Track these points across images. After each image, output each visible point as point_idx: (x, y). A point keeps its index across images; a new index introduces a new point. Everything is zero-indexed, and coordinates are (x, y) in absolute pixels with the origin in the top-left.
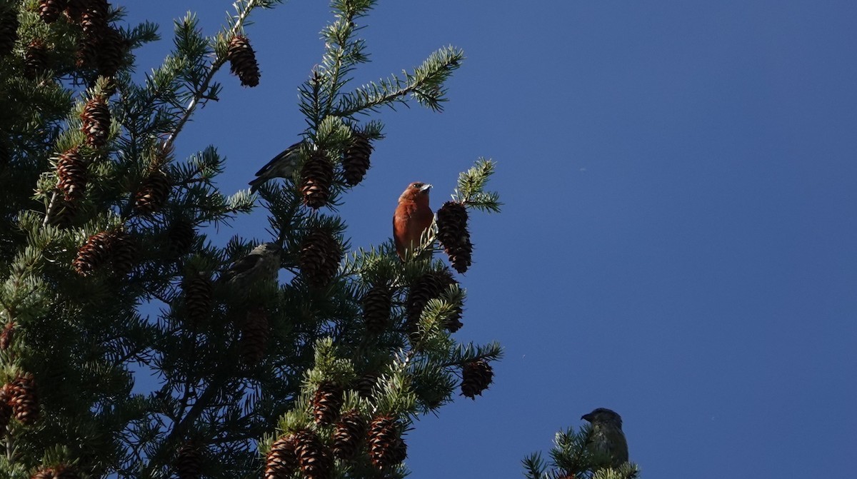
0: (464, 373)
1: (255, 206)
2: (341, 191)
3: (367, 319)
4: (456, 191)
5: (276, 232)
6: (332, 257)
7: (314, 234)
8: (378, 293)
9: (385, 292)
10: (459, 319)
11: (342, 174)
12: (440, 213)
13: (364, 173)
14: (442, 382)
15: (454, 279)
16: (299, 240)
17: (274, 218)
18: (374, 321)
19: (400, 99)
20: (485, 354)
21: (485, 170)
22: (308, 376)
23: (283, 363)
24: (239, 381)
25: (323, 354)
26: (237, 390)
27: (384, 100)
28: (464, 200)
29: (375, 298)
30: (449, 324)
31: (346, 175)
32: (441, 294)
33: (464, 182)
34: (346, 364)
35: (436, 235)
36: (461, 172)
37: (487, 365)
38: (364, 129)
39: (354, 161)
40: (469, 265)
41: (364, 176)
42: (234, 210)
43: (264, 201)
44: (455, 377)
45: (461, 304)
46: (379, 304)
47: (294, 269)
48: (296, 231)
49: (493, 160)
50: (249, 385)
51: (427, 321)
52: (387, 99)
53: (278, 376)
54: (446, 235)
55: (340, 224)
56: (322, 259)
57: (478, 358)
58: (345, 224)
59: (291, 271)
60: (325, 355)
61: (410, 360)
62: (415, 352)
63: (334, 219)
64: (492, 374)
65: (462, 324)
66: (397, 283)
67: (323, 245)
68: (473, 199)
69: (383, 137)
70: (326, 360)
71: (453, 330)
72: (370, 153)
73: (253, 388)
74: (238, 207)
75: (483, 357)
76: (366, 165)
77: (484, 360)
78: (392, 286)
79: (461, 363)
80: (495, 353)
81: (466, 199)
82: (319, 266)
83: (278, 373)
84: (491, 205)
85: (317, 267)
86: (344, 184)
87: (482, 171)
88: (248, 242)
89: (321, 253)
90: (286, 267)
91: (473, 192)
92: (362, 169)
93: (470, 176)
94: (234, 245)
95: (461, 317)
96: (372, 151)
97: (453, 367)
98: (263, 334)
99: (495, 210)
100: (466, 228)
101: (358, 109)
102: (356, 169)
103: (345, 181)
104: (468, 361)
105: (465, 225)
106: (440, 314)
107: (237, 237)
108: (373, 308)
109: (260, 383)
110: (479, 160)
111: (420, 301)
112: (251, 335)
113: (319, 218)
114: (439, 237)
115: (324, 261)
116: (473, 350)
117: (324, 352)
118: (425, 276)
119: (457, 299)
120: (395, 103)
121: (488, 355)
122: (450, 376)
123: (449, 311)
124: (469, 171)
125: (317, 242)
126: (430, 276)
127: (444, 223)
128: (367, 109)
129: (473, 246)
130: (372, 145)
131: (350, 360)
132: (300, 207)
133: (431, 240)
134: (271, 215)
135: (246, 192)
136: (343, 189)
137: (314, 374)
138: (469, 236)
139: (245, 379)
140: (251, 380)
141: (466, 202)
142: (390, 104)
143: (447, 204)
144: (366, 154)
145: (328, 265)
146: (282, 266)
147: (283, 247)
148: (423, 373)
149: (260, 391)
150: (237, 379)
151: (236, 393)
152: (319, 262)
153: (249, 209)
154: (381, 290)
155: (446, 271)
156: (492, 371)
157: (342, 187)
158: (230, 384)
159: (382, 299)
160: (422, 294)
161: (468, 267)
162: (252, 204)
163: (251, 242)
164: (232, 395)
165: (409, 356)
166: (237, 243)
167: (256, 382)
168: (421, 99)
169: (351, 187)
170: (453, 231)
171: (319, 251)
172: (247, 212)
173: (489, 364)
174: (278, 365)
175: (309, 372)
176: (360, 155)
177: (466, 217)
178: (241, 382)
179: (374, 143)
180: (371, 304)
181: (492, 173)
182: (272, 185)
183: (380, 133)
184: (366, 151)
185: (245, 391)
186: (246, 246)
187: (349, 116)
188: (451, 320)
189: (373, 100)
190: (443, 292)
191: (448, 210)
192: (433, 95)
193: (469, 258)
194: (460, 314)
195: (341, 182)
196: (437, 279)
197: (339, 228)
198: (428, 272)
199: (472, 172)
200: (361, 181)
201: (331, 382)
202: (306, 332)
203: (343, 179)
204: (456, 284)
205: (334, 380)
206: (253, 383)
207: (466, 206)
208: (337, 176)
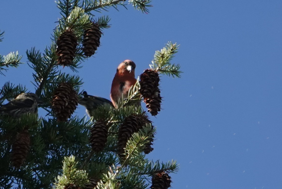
0: (152, 180)
1: (20, 63)
2: (80, 60)
3: (93, 143)
4: (153, 62)
5: (38, 84)
6: (72, 102)
7: (61, 86)
8: (100, 126)
9: (104, 126)
10: (151, 146)
11: (82, 49)
12: (142, 76)
13: (96, 49)
14: (139, 186)
15: (149, 119)
16: (52, 90)
17: (37, 75)
18: (97, 144)
19: (122, 3)
20: (166, 168)
21: (172, 50)
22: (58, 180)
23: (37, 169)
24: (9, 178)
25: (69, 167)
26: (7, 184)
27: (111, 3)
28: (158, 69)
29: (98, 129)
30: (145, 149)
31: (84, 50)
32: (140, 130)
33: (158, 57)
34: (83, 174)
35: (139, 90)
36: (157, 50)
37: (168, 176)
38: (97, 21)
39: (90, 41)
40: (159, 110)
41: (96, 51)
42: (7, 65)
43: (31, 64)
44: (147, 182)
45: (153, 136)
46: (100, 134)
47: (48, 109)
48: (50, 84)
49: (178, 44)
50: (15, 181)
51: (131, 147)
52: (113, 3)
53: (34, 177)
54: (145, 91)
55: (79, 81)
56: (66, 103)
57: (162, 171)
58: (82, 81)
59: (46, 109)
60: (70, 167)
61: (119, 172)
62: (123, 167)
63: (75, 78)
64: (170, 181)
65: (153, 149)
66: (112, 120)
67: (67, 94)
68: (163, 68)
69: (109, 27)
70: (70, 170)
71: (147, 152)
72: (100, 36)
73: (17, 183)
74: (10, 63)
75: (166, 170)
76: (97, 43)
77: (166, 172)
78: (109, 122)
79: (151, 173)
80: (173, 168)
81: (159, 68)
82: (63, 107)
83: (34, 175)
84: (175, 72)
85: (62, 108)
86: (82, 56)
87: (170, 50)
88: (15, 86)
89: (65, 99)
90: (43, 107)
91: (163, 64)
92: (95, 46)
93: (162, 53)
94: (7, 88)
95: (152, 144)
96: (102, 35)
97: (146, 175)
98: (26, 147)
99: (177, 76)
100: (158, 87)
101: (95, 8)
102: (91, 46)
103: (84, 53)
104: (156, 172)
105: (158, 85)
106: (140, 142)
107: (9, 84)
108: (96, 136)
109: (21, 180)
110: (169, 43)
111: (127, 133)
112: (19, 148)
113: (65, 77)
114: (141, 91)
115: (67, 104)
116: (159, 165)
117: (69, 165)
118: (130, 117)
119: (150, 133)
120: (118, 6)
121: (169, 169)
122: (144, 182)
123: (145, 141)
124: (162, 50)
125: (63, 92)
126: (133, 117)
127: (144, 83)
128: (100, 8)
129: (162, 99)
130: (102, 32)
131: (85, 171)
132: (54, 68)
133: (135, 93)
134: (35, 73)
135: (15, 53)
136: (81, 59)
137: (62, 179)
138: (159, 92)
139: (13, 177)
140: (17, 178)
141: (159, 70)
142: (114, 6)
143: (147, 71)
144: (97, 37)
145: (70, 107)
146: (39, 106)
147: (42, 94)
148: (127, 179)
149: (22, 186)
150: (8, 177)
151: (6, 186)
152: (64, 104)
153: (16, 64)
154: (102, 125)
155: (144, 114)
156: (171, 179)
157: (82, 58)
158: (3, 180)
159: (102, 130)
160: (128, 128)
161: (158, 112)
162: (18, 61)
163: (18, 87)
164: (4, 187)
165: (118, 169)
166: (9, 87)
167: (19, 180)
168: (135, 4)
169: (87, 57)
170: (150, 88)
171: (64, 98)
172: (15, 66)
173: (169, 175)
174: (34, 170)
175: (59, 177)
176: (94, 37)
177: (158, 80)
178: (10, 179)
179: (103, 30)
180: (95, 133)
181: (176, 52)
182: (36, 53)
183: (107, 24)
184: (97, 35)
185: (12, 185)
186: (14, 89)
187: (88, 12)
188: (146, 146)
189: (104, 3)
190: (142, 128)
191: (147, 75)
192: (143, 2)
193: (159, 106)
194: (152, 142)
195: (80, 54)
196: (138, 119)
197: (78, 84)
198: (132, 115)
199: (164, 51)
200: (93, 54)
201: (72, 185)
202: (53, 150)
203: (82, 52)
204: (150, 124)
205: (74, 183)
206: (17, 180)
207: (159, 73)
208: (79, 50)
